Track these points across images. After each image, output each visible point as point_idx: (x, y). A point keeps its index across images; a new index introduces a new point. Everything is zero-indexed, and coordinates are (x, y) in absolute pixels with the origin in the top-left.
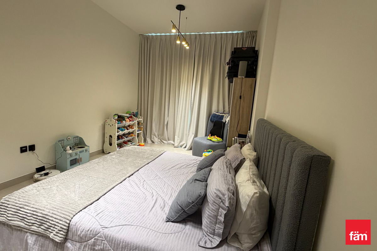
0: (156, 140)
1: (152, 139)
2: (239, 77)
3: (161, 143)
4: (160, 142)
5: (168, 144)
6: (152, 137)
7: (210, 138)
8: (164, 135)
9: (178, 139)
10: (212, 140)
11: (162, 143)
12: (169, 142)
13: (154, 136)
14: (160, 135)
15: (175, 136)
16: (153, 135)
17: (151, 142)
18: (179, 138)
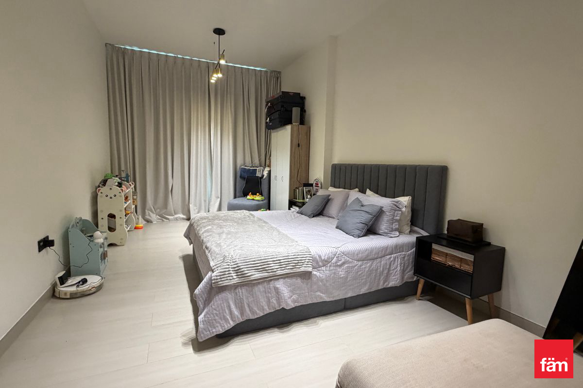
0: (154, 217)
1: (147, 217)
2: (294, 124)
3: (163, 221)
4: (160, 219)
5: (176, 219)
6: (147, 214)
7: (251, 198)
8: (168, 208)
9: (195, 208)
10: (255, 199)
11: (165, 220)
12: (176, 216)
13: (150, 212)
14: (158, 208)
15: (190, 205)
16: (148, 210)
17: (146, 222)
18: (196, 206)
